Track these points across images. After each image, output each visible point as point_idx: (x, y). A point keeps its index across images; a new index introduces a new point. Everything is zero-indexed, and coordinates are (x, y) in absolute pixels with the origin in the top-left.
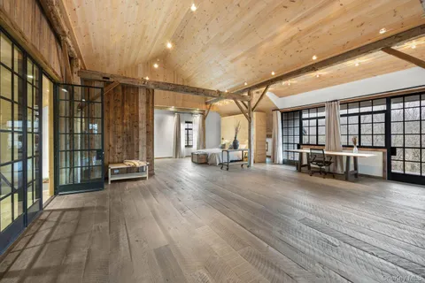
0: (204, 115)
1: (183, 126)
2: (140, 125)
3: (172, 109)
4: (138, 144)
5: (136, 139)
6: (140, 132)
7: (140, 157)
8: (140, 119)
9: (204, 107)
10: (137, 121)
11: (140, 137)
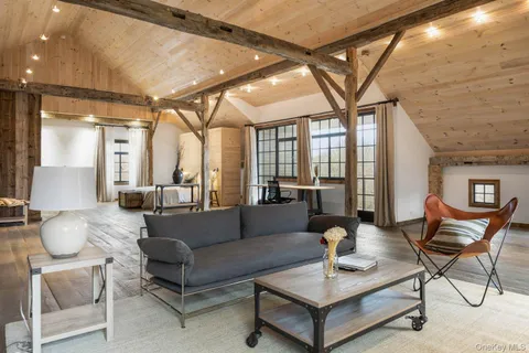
0: (150, 130)
1: (111, 148)
2: (17, 146)
3: (91, 119)
4: (14, 175)
5: (10, 167)
6: (18, 157)
7: (18, 194)
8: (18, 138)
9: (149, 116)
10: (14, 141)
11: (19, 163)
